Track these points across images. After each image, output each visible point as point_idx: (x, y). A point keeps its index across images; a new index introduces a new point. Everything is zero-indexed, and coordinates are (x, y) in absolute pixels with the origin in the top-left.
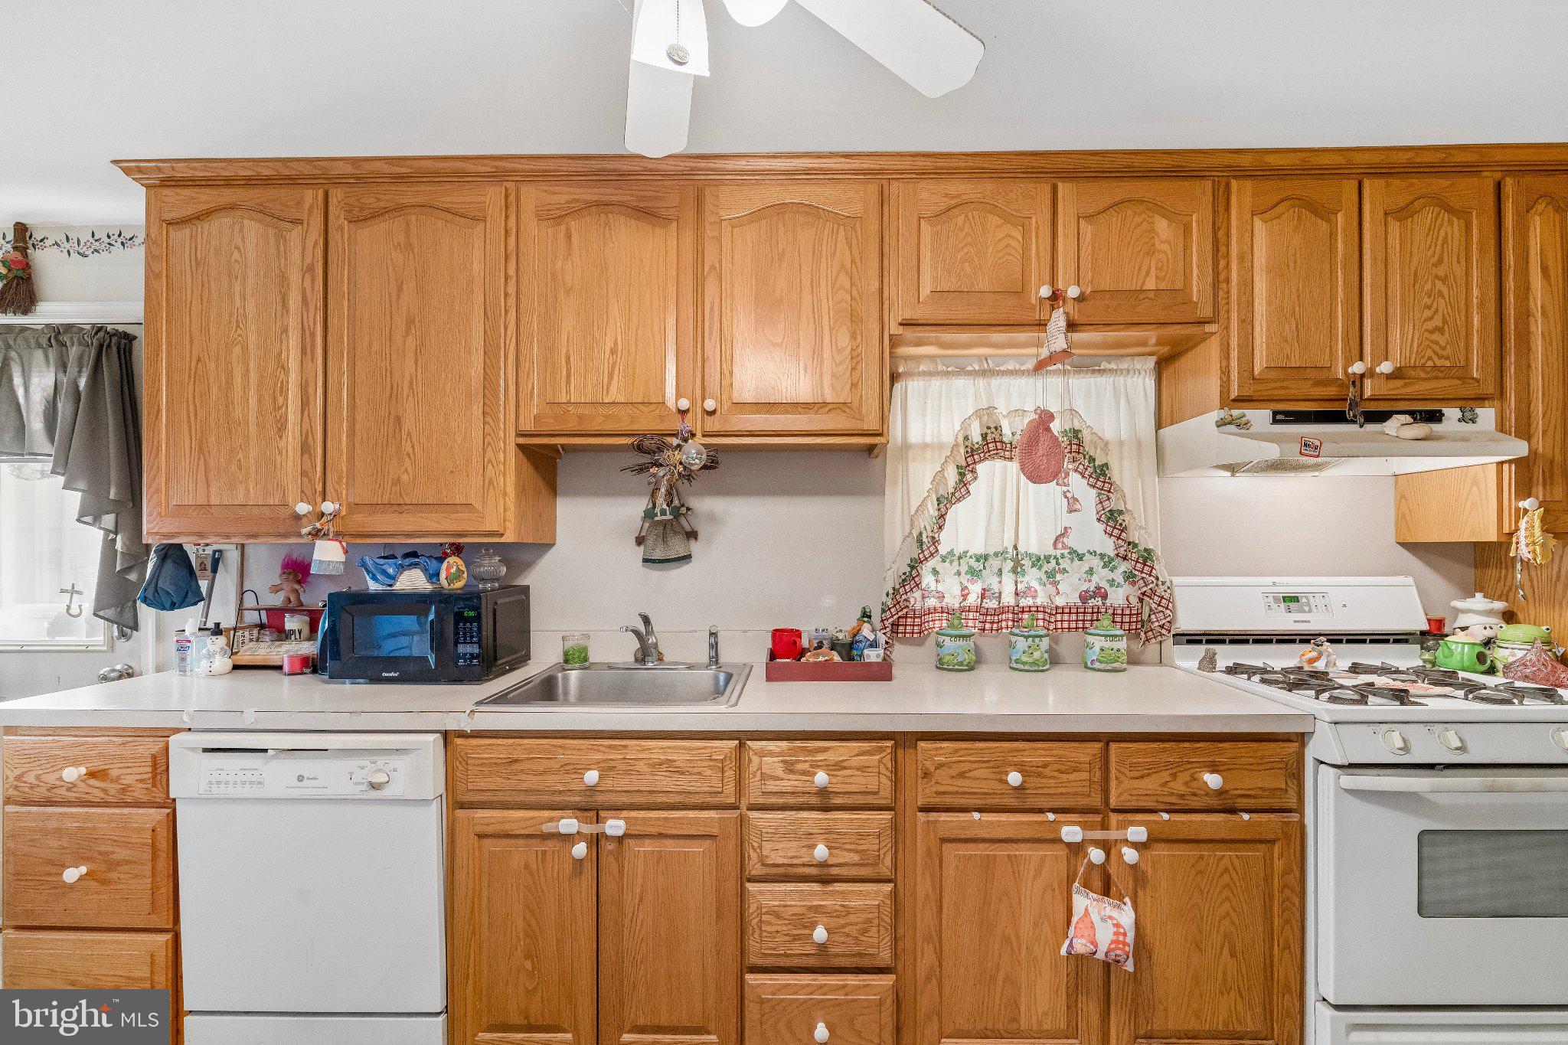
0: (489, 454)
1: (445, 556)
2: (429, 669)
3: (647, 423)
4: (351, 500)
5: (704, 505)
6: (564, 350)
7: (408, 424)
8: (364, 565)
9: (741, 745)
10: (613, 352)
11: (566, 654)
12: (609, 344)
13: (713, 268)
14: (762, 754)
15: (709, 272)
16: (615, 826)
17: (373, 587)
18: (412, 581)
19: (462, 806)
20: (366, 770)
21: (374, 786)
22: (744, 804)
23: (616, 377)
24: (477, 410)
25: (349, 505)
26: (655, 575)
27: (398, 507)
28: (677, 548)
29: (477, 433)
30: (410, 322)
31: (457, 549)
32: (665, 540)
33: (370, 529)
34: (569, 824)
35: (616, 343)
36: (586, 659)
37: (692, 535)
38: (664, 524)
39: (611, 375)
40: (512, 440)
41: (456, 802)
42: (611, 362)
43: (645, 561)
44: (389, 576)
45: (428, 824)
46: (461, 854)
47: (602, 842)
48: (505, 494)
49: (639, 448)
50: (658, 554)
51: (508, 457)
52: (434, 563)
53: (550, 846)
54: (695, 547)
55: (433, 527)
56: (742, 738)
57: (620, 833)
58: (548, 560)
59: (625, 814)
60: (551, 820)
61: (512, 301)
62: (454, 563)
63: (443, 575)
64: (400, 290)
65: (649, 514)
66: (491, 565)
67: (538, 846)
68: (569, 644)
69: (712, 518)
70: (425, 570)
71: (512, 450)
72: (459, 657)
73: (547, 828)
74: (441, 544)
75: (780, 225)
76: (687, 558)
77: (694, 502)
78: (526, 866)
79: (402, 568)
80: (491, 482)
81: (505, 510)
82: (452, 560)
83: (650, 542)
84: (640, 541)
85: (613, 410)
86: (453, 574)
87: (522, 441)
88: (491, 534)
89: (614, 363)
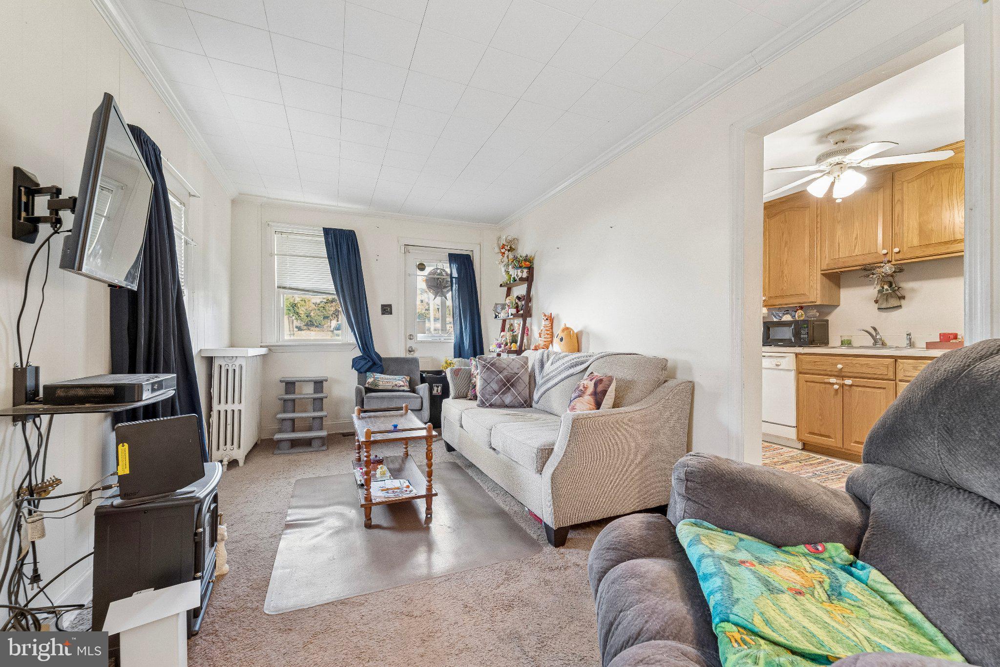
0: (811, 278)
1: (798, 310)
2: (792, 342)
3: (869, 260)
4: (769, 296)
5: (907, 286)
6: (838, 241)
7: (786, 272)
8: (773, 314)
9: (896, 361)
10: (856, 238)
11: (842, 342)
12: (854, 236)
13: (899, 200)
14: (903, 363)
15: (897, 202)
16: (848, 382)
17: (775, 320)
18: (787, 318)
19: (801, 373)
20: (775, 361)
21: (777, 365)
22: (897, 379)
23: (857, 246)
24: (807, 265)
25: (768, 297)
26: (884, 314)
27: (782, 297)
28: (894, 302)
29: (807, 273)
30: (786, 243)
31: (801, 308)
32: (887, 300)
33: (774, 303)
34: (833, 380)
35: (857, 235)
36: (850, 343)
37: (903, 298)
38: (887, 295)
39: (855, 247)
40: (819, 273)
41: (799, 372)
42: (855, 242)
43: (878, 309)
44: (780, 317)
45: (792, 375)
46: (800, 386)
47: (844, 386)
48: (817, 289)
49: (865, 269)
50: (883, 306)
51: (818, 277)
52: (793, 313)
53: (828, 386)
54: (903, 302)
55: (794, 301)
56: (896, 358)
57: (850, 384)
58: (837, 311)
59: (852, 379)
60: (827, 379)
61: (819, 229)
62: (800, 312)
63: (796, 316)
64: (783, 234)
65: (879, 291)
66: (814, 313)
67: (823, 386)
68: (843, 339)
69: (913, 290)
70: (791, 315)
71: (819, 276)
72: (801, 339)
73: (826, 381)
74: (796, 307)
75: (932, 177)
76: (900, 307)
77: (903, 285)
78: (820, 391)
79: (784, 314)
80: (812, 286)
81: (817, 294)
82: (799, 311)
83: (880, 302)
84: (876, 302)
85: (858, 258)
86: (800, 315)
87: (823, 272)
88: (813, 302)
89: (857, 242)
